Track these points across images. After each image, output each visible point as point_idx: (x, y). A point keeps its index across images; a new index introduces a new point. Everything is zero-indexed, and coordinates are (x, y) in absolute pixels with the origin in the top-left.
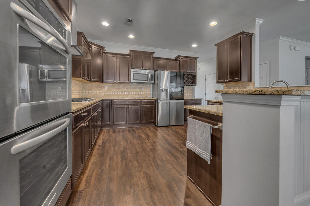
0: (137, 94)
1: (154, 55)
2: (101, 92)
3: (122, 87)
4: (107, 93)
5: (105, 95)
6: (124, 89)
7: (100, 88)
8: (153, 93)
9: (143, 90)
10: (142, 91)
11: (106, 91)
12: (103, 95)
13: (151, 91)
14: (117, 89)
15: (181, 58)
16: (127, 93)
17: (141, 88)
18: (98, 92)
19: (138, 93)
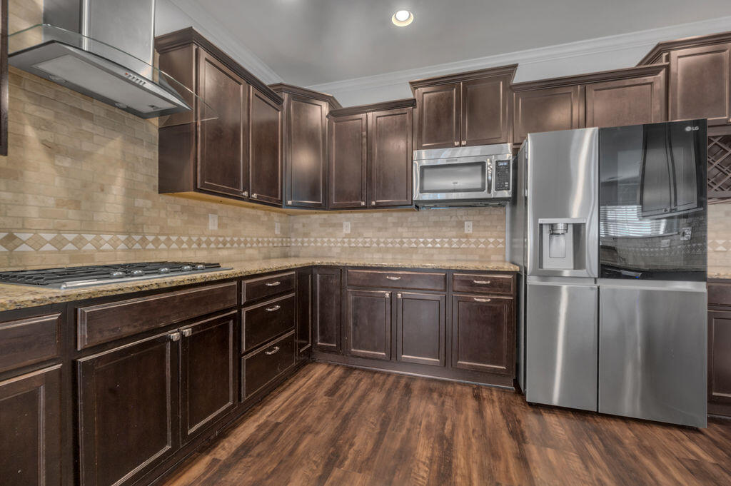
0: (446, 245)
1: (518, 78)
2: (332, 240)
3: (394, 223)
4: (350, 242)
5: (343, 249)
6: (400, 230)
7: (331, 230)
8: (512, 243)
9: (468, 228)
10: (467, 236)
11: (347, 236)
12: (338, 250)
13: (508, 235)
14: (380, 229)
15: (674, 54)
16: (411, 243)
17: (460, 225)
18: (326, 240)
19: (450, 243)
